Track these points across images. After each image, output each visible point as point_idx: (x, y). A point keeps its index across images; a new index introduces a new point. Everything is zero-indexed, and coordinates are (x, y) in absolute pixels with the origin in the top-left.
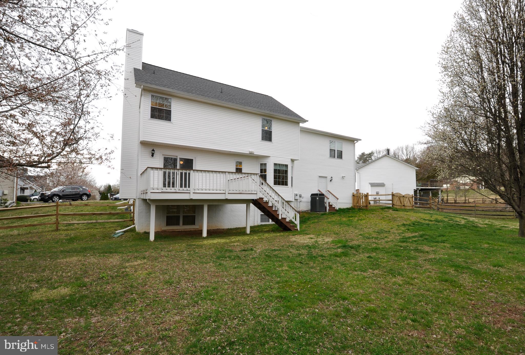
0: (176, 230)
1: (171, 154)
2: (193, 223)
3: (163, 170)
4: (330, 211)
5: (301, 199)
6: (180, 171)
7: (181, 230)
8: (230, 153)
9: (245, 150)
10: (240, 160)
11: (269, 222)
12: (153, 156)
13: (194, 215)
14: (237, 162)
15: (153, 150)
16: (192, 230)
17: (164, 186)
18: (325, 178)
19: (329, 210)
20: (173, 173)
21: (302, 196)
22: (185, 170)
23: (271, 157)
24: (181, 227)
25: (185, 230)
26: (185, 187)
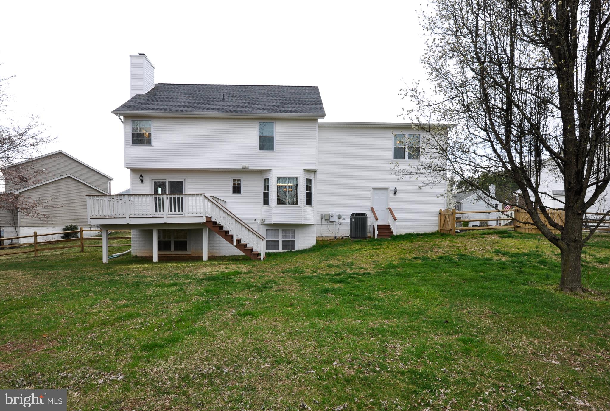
0: (168, 256)
1: (161, 177)
2: (185, 249)
3: (154, 197)
4: (379, 238)
5: (341, 221)
6: (169, 196)
7: (172, 256)
8: (219, 170)
9: (238, 165)
10: (236, 177)
11: (278, 249)
12: (142, 181)
13: (186, 240)
14: (234, 180)
15: (141, 176)
16: (184, 256)
17: (156, 211)
18: (386, 191)
19: (378, 235)
20: (159, 198)
21: (342, 216)
22: (173, 194)
23: (273, 170)
24: (172, 253)
25: (177, 256)
26: (179, 211)
